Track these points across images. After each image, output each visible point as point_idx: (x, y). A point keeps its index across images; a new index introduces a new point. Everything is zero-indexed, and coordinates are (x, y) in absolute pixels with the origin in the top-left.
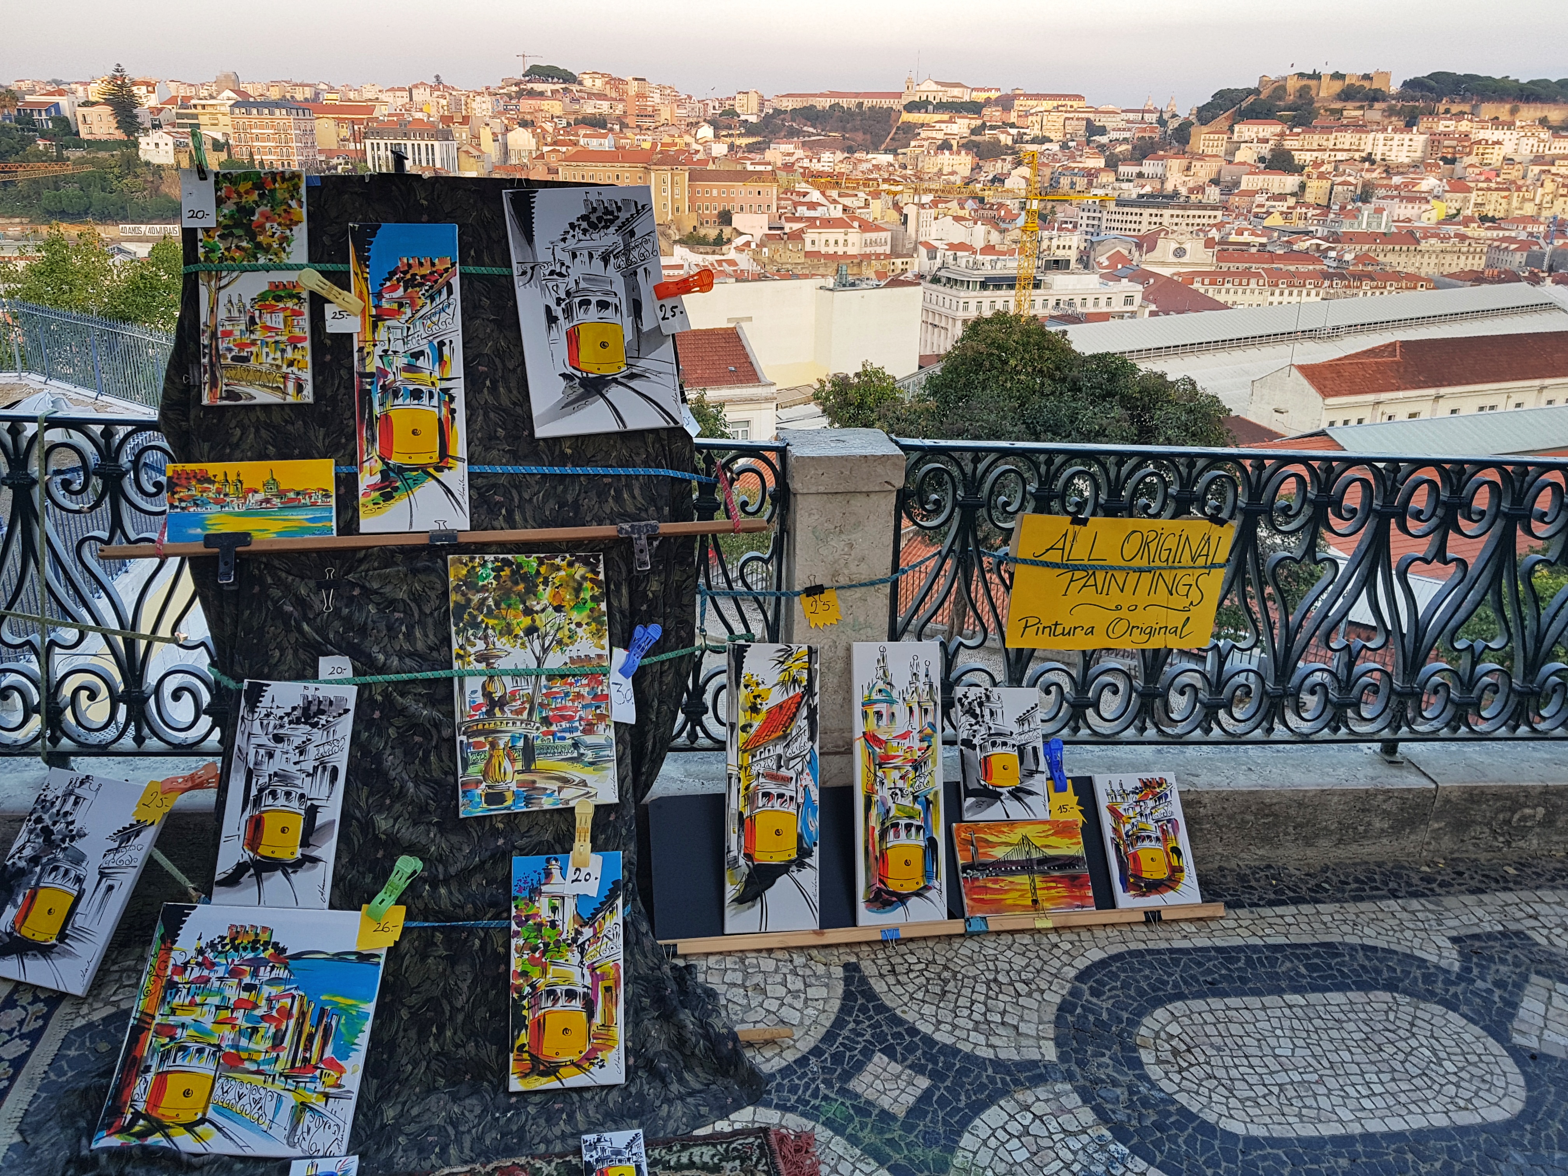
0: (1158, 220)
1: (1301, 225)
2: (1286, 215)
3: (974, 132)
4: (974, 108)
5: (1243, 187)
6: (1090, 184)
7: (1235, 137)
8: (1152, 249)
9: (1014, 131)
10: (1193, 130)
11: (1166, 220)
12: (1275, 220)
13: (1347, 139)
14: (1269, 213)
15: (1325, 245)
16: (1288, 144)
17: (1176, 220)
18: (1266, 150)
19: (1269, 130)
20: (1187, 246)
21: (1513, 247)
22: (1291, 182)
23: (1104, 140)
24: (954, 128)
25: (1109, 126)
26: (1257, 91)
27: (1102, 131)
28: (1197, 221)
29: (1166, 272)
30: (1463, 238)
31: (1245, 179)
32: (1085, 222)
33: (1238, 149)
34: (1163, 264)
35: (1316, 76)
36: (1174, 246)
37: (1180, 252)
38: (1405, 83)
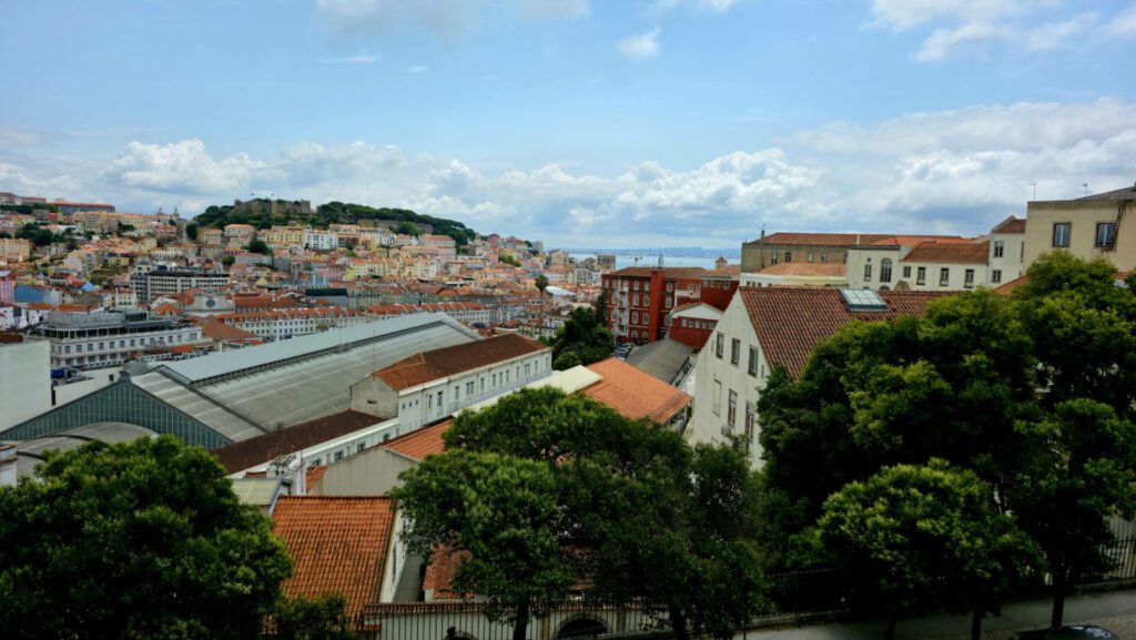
0: (188, 283)
1: (278, 285)
2: (269, 279)
3: (29, 226)
4: (26, 209)
5: (237, 262)
6: (131, 262)
7: (226, 234)
8: (191, 301)
9: (63, 228)
10: (199, 229)
11: (194, 284)
12: (262, 282)
13: (294, 236)
14: (257, 278)
15: (297, 295)
16: (260, 239)
17: (200, 284)
18: (247, 242)
19: (247, 229)
20: (216, 299)
21: (392, 291)
22: (266, 259)
23: (135, 234)
24: (11, 224)
25: (136, 225)
26: (232, 208)
27: (131, 228)
28: (218, 283)
29: (204, 315)
30: (368, 288)
31: (237, 258)
32: (134, 286)
33: (229, 241)
34: (201, 311)
35: (267, 201)
36: (205, 299)
37: (211, 303)
38: (319, 208)
